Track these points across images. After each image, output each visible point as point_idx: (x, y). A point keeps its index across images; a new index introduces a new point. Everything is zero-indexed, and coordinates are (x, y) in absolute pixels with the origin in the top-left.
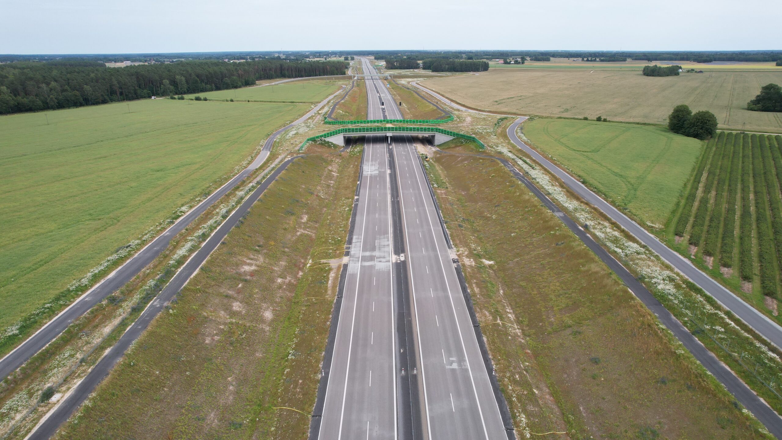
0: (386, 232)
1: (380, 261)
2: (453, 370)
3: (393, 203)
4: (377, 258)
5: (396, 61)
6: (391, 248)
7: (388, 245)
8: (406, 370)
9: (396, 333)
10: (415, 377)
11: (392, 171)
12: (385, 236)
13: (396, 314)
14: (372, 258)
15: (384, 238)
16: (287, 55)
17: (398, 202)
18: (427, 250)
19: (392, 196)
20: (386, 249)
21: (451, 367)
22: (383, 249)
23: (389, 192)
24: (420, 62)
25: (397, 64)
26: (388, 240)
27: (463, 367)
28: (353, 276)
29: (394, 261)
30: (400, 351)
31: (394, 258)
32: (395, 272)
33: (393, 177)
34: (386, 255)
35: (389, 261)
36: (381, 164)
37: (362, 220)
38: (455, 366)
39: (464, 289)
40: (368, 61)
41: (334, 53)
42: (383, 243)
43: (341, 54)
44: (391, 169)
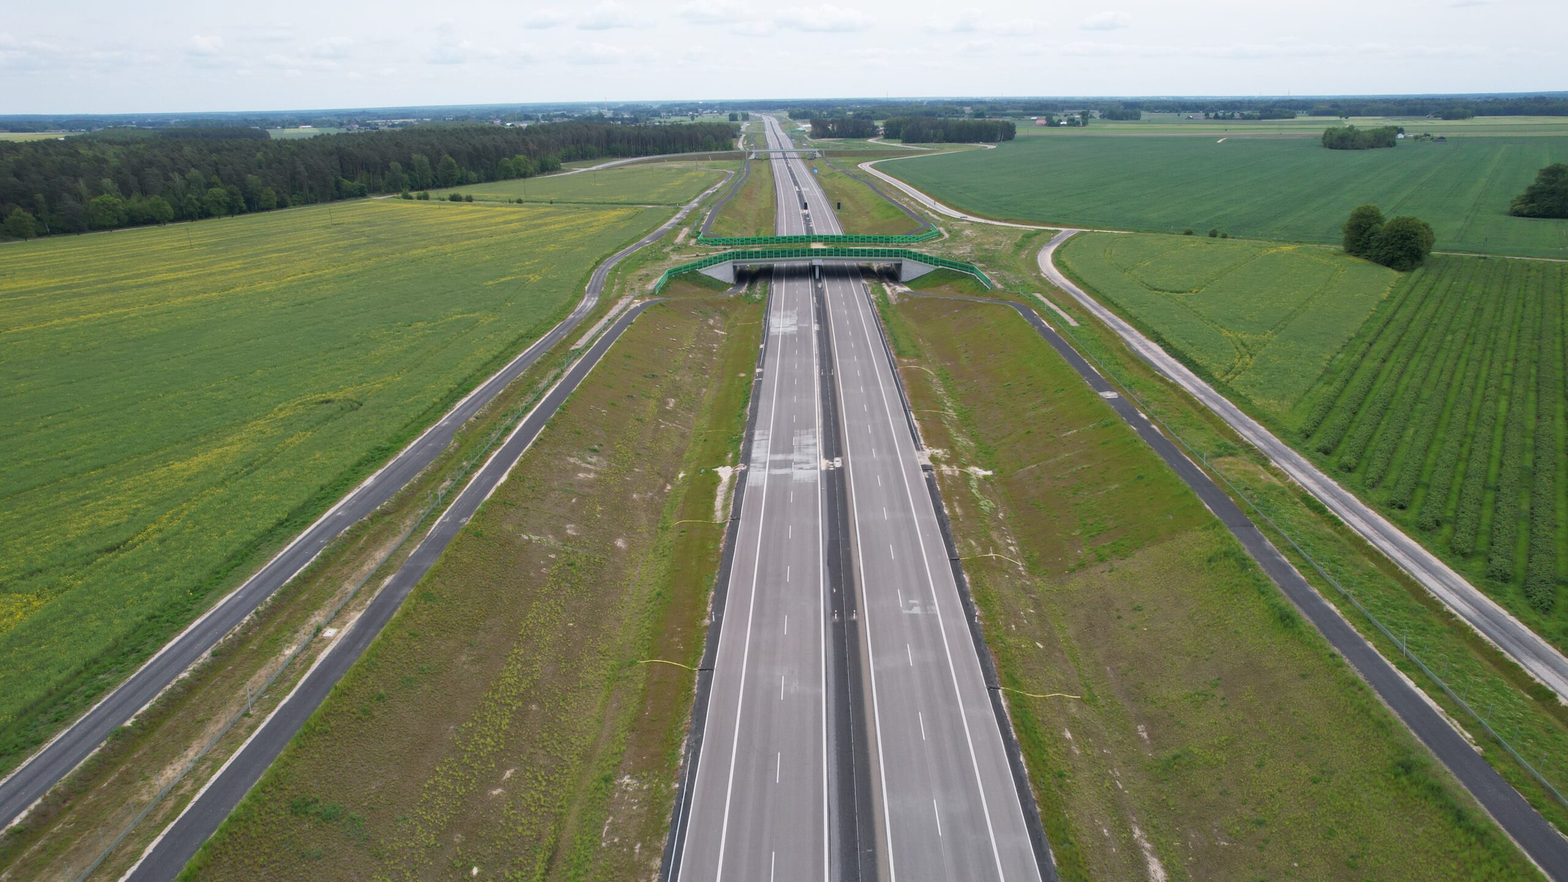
0: (811, 425)
1: (801, 469)
2: (914, 617)
3: (823, 379)
4: (796, 463)
5: (832, 122)
6: (819, 448)
7: (815, 445)
8: (840, 614)
9: (826, 566)
10: (854, 625)
11: (821, 327)
12: (810, 430)
13: (826, 543)
14: (787, 464)
15: (807, 434)
16: (614, 110)
17: (832, 378)
18: (879, 452)
19: (822, 367)
20: (811, 450)
21: (910, 612)
22: (805, 450)
23: (816, 361)
24: (879, 124)
25: (833, 127)
26: (815, 437)
27: (929, 612)
28: (757, 490)
29: (824, 468)
30: (832, 591)
31: (824, 464)
32: (825, 484)
33: (824, 337)
34: (811, 458)
35: (815, 468)
36: (803, 316)
37: (770, 408)
38: (917, 610)
39: (938, 510)
40: (775, 122)
41: (709, 106)
42: (805, 442)
43: (722, 107)
44: (819, 322)
